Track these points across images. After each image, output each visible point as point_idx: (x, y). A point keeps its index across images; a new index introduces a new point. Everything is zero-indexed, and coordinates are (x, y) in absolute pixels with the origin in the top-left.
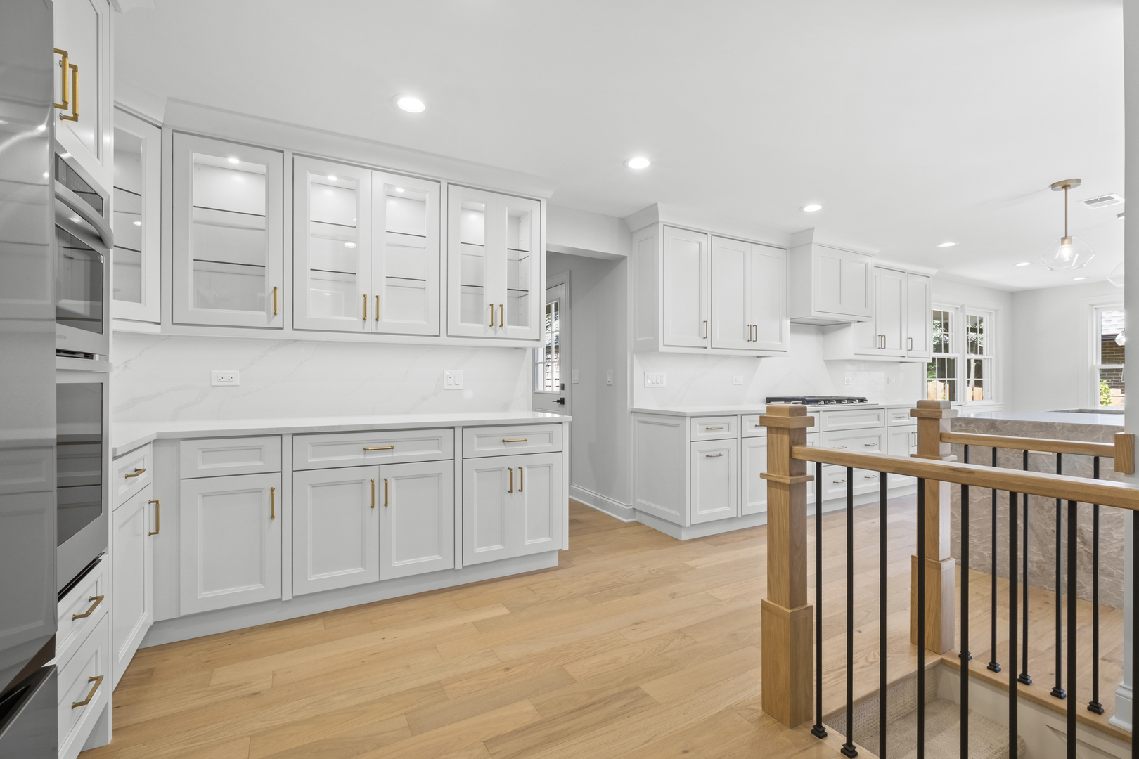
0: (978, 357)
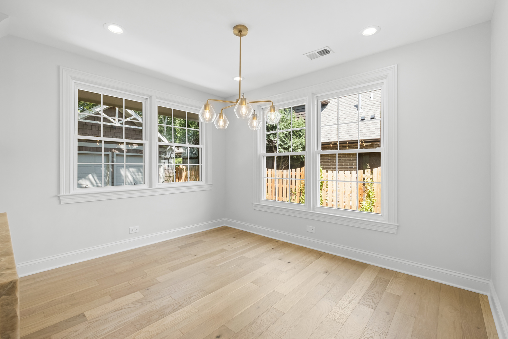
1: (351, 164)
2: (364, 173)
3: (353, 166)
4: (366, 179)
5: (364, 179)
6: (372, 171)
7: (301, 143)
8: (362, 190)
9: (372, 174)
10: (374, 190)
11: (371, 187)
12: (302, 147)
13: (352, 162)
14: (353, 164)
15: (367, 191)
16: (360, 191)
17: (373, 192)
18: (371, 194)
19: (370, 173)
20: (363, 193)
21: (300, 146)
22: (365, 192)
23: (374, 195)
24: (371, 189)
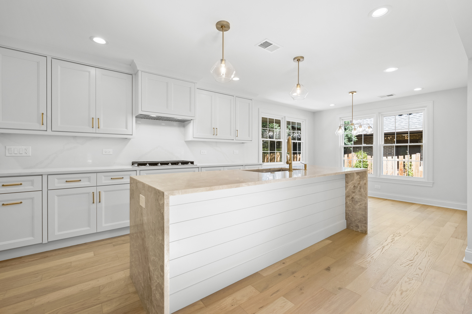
0: (299, 141)
1: (390, 151)
2: (404, 158)
3: (392, 152)
4: (405, 162)
5: (404, 162)
6: (411, 156)
7: (347, 135)
8: (402, 170)
9: (411, 158)
10: (412, 171)
11: (410, 168)
12: (348, 138)
13: (391, 150)
14: (392, 151)
15: (406, 172)
16: (401, 171)
17: (412, 172)
18: (410, 174)
19: (409, 158)
20: (403, 173)
21: (346, 137)
22: (404, 172)
23: (413, 174)
24: (410, 170)
